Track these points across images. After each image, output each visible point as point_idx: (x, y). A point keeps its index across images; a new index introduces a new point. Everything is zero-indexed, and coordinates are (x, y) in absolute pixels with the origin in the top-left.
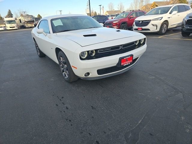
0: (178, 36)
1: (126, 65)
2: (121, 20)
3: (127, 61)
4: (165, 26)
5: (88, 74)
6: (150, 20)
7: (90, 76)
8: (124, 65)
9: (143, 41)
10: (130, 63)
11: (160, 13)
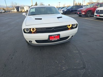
1: (54, 40)
5: (31, 41)
9: (76, 26)
10: (58, 39)
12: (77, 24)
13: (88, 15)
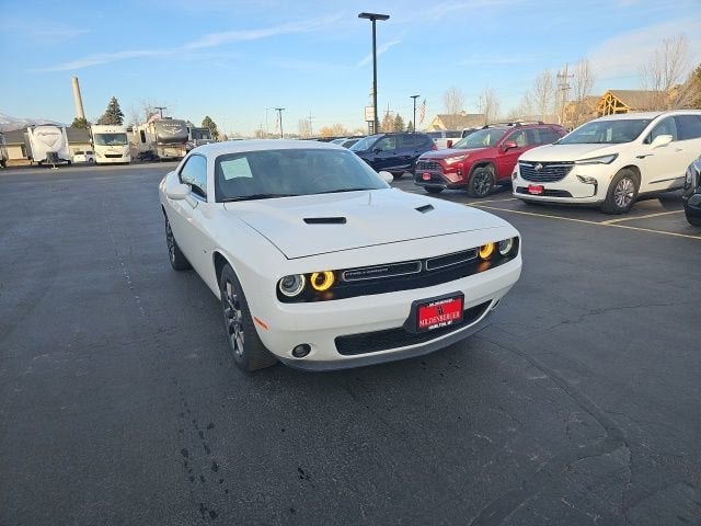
0: (671, 223)
1: (436, 326)
2: (472, 155)
3: (441, 313)
4: (627, 184)
5: (306, 348)
6: (573, 163)
7: (310, 356)
8: (431, 328)
9: (509, 246)
10: (454, 320)
11: (609, 138)
12: (516, 240)
13: (477, 187)
